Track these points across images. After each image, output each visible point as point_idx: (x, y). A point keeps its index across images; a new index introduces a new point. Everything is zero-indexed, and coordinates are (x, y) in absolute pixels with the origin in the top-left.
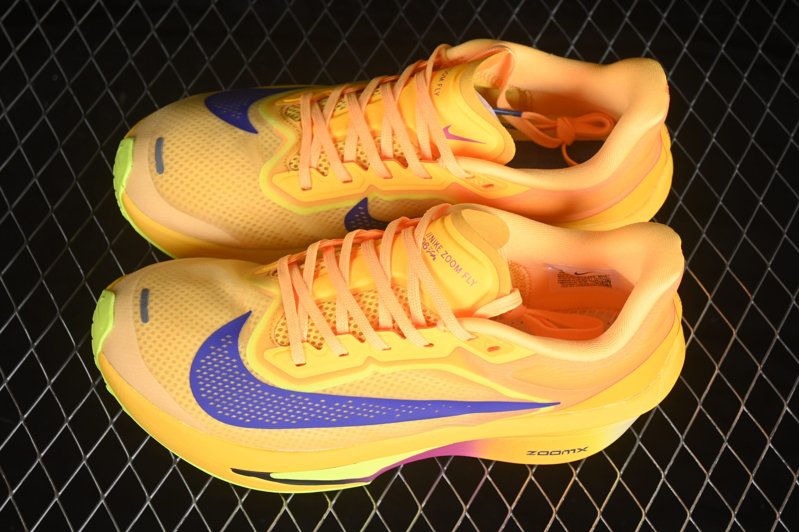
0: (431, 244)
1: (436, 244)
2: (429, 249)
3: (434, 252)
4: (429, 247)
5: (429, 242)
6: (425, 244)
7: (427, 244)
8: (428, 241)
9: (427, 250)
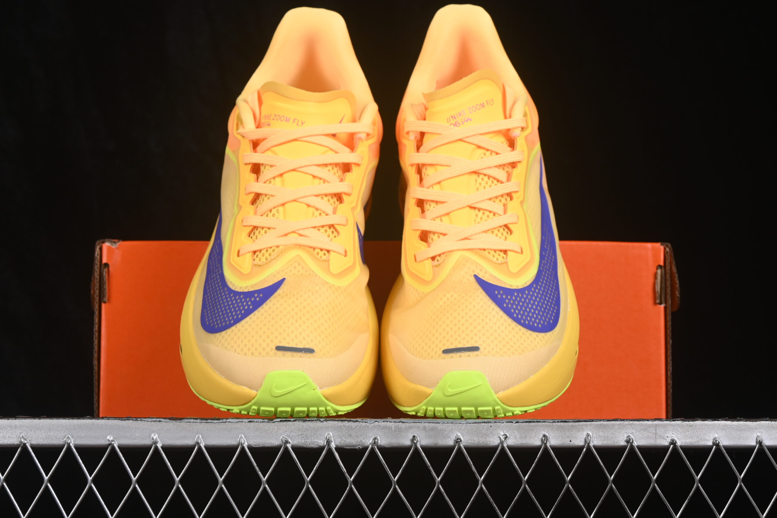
0: (458, 120)
1: (460, 114)
2: (461, 121)
3: (465, 118)
4: (460, 122)
5: (455, 120)
6: (456, 124)
7: (457, 122)
8: (453, 122)
9: (461, 123)
